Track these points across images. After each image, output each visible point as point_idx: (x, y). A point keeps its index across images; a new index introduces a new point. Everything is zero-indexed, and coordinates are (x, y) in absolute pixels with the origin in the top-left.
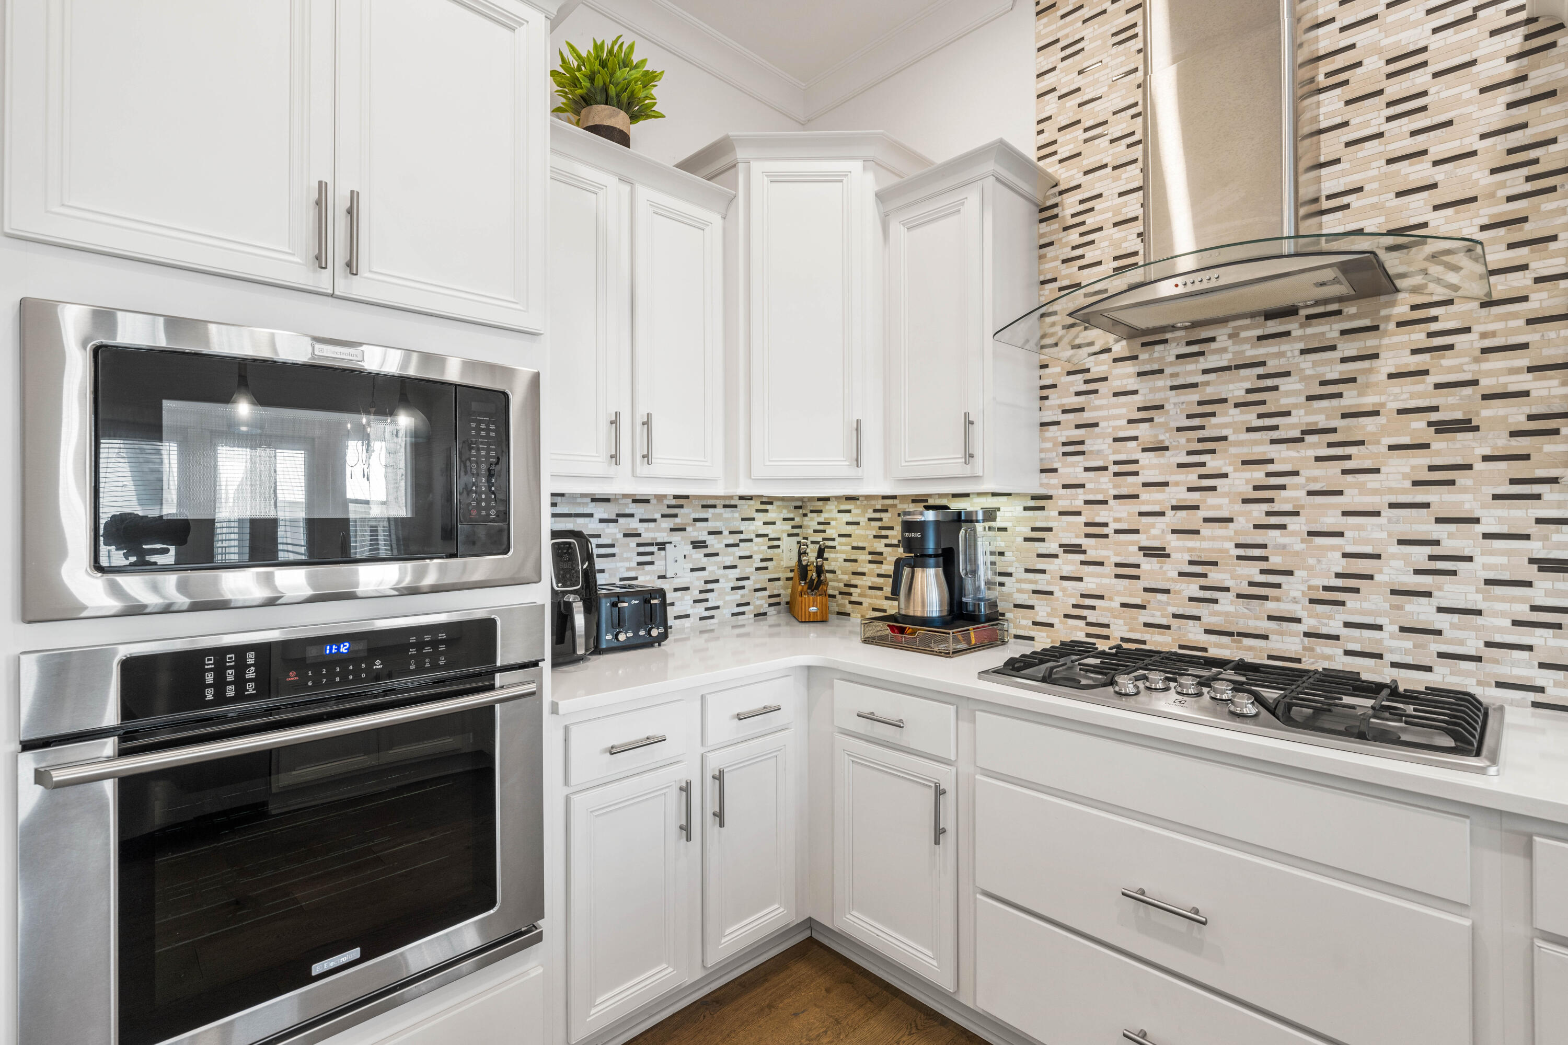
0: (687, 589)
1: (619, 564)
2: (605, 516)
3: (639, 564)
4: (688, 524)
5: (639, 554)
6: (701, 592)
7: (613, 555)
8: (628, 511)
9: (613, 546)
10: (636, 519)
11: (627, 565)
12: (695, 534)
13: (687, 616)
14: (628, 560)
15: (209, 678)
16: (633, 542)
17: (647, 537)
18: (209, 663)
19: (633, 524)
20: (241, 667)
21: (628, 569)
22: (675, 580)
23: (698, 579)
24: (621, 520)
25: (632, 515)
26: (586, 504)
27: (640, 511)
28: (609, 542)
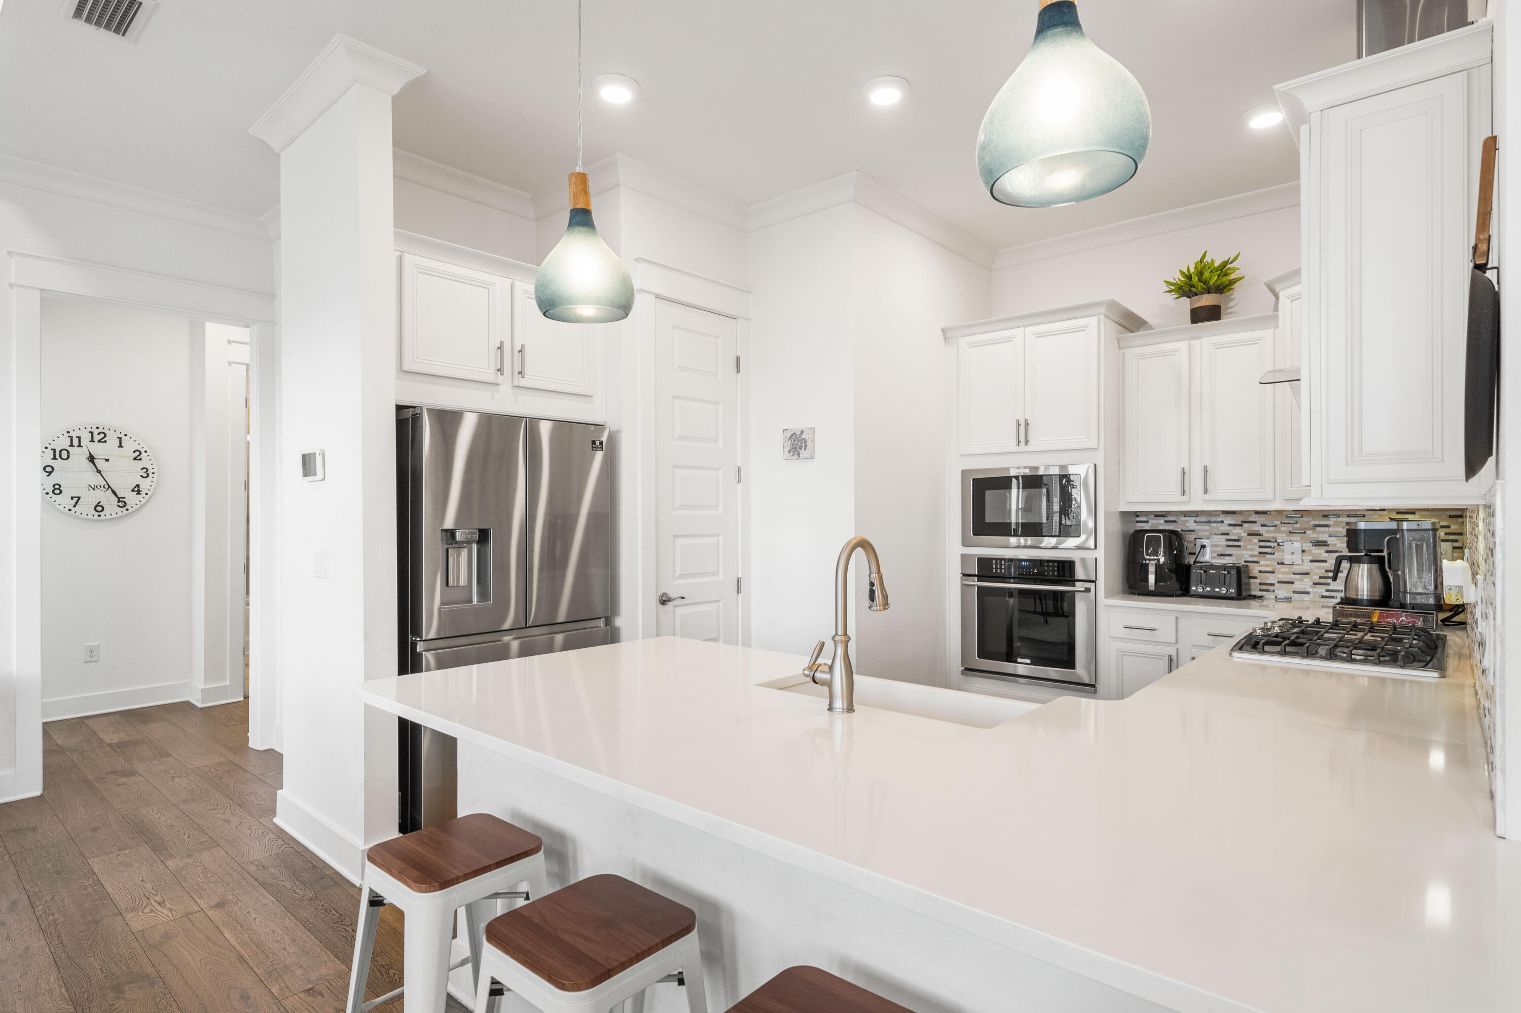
0: (1308, 574)
1: (1243, 552)
2: (1233, 522)
3: (1260, 553)
4: (1309, 529)
5: (1260, 547)
6: (1321, 577)
7: (1239, 546)
8: (1251, 519)
9: (1238, 540)
10: (1258, 524)
11: (1250, 553)
12: (1315, 536)
13: (1308, 593)
14: (1253, 550)
15: (994, 566)
16: (1255, 540)
17: (1266, 536)
18: (994, 562)
19: (1256, 528)
20: (1001, 565)
21: (1251, 556)
22: (1294, 567)
23: (1318, 568)
24: (1245, 525)
25: (1254, 522)
26: (1218, 516)
27: (1261, 519)
28: (1236, 538)
